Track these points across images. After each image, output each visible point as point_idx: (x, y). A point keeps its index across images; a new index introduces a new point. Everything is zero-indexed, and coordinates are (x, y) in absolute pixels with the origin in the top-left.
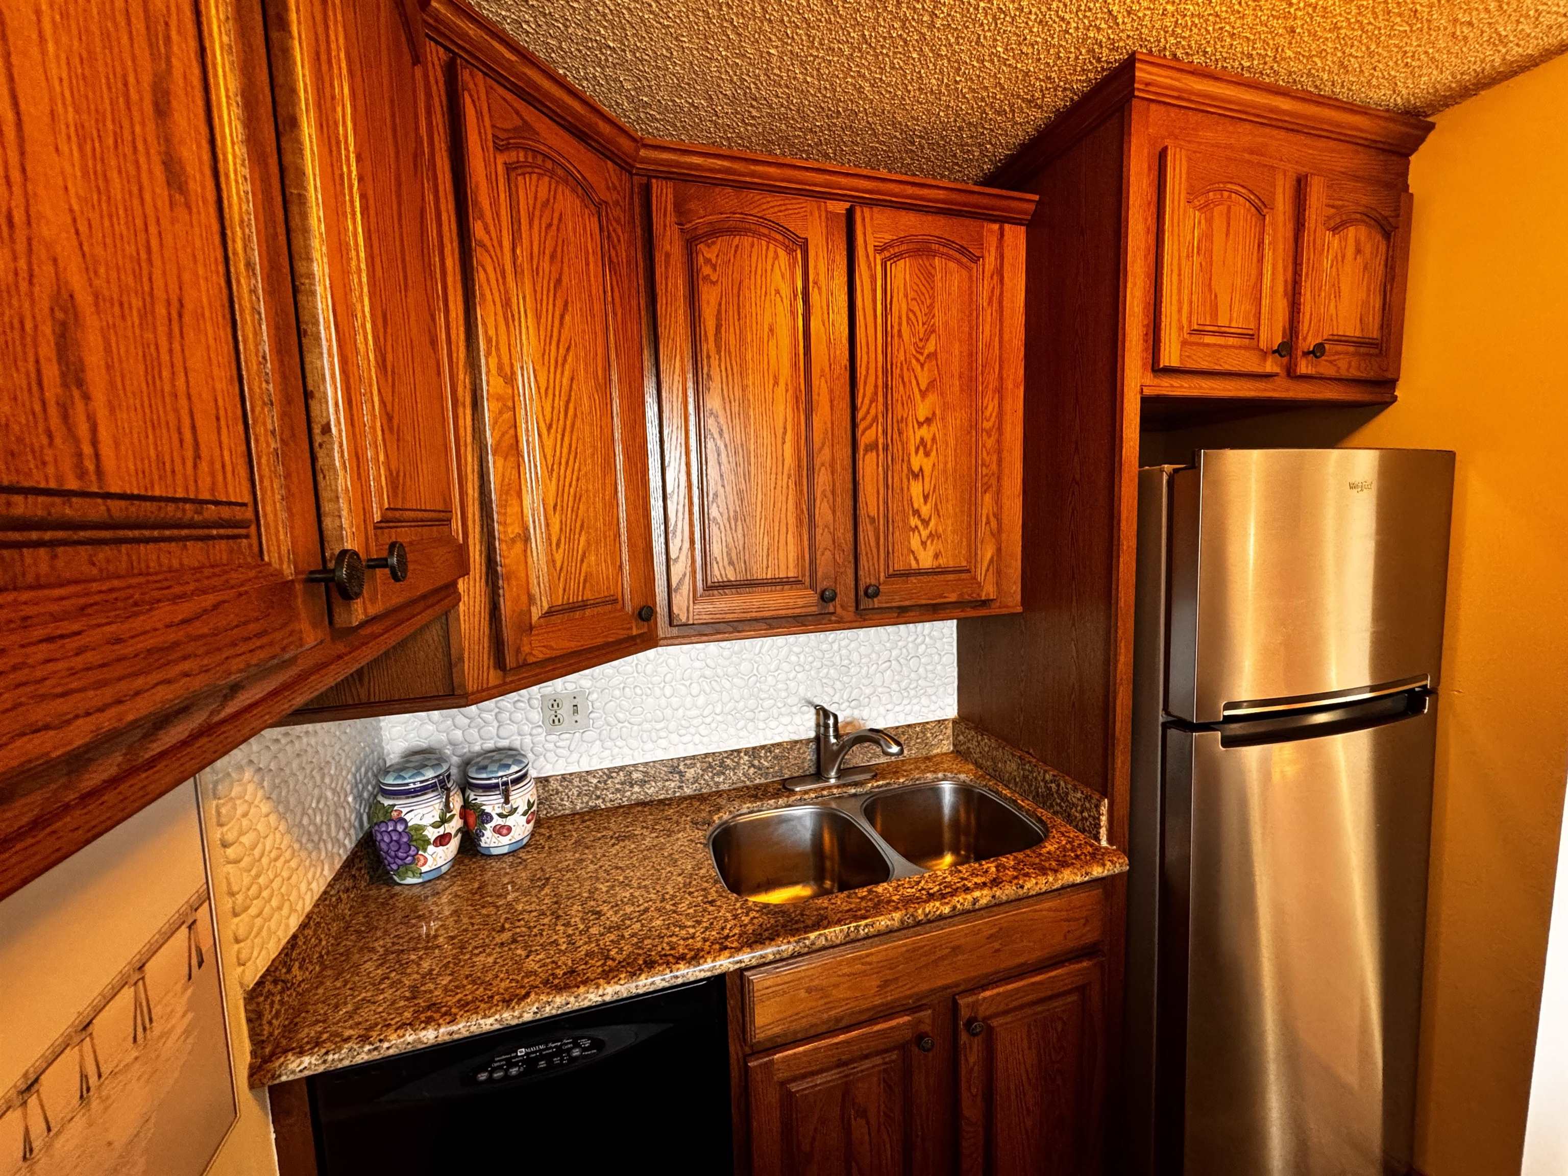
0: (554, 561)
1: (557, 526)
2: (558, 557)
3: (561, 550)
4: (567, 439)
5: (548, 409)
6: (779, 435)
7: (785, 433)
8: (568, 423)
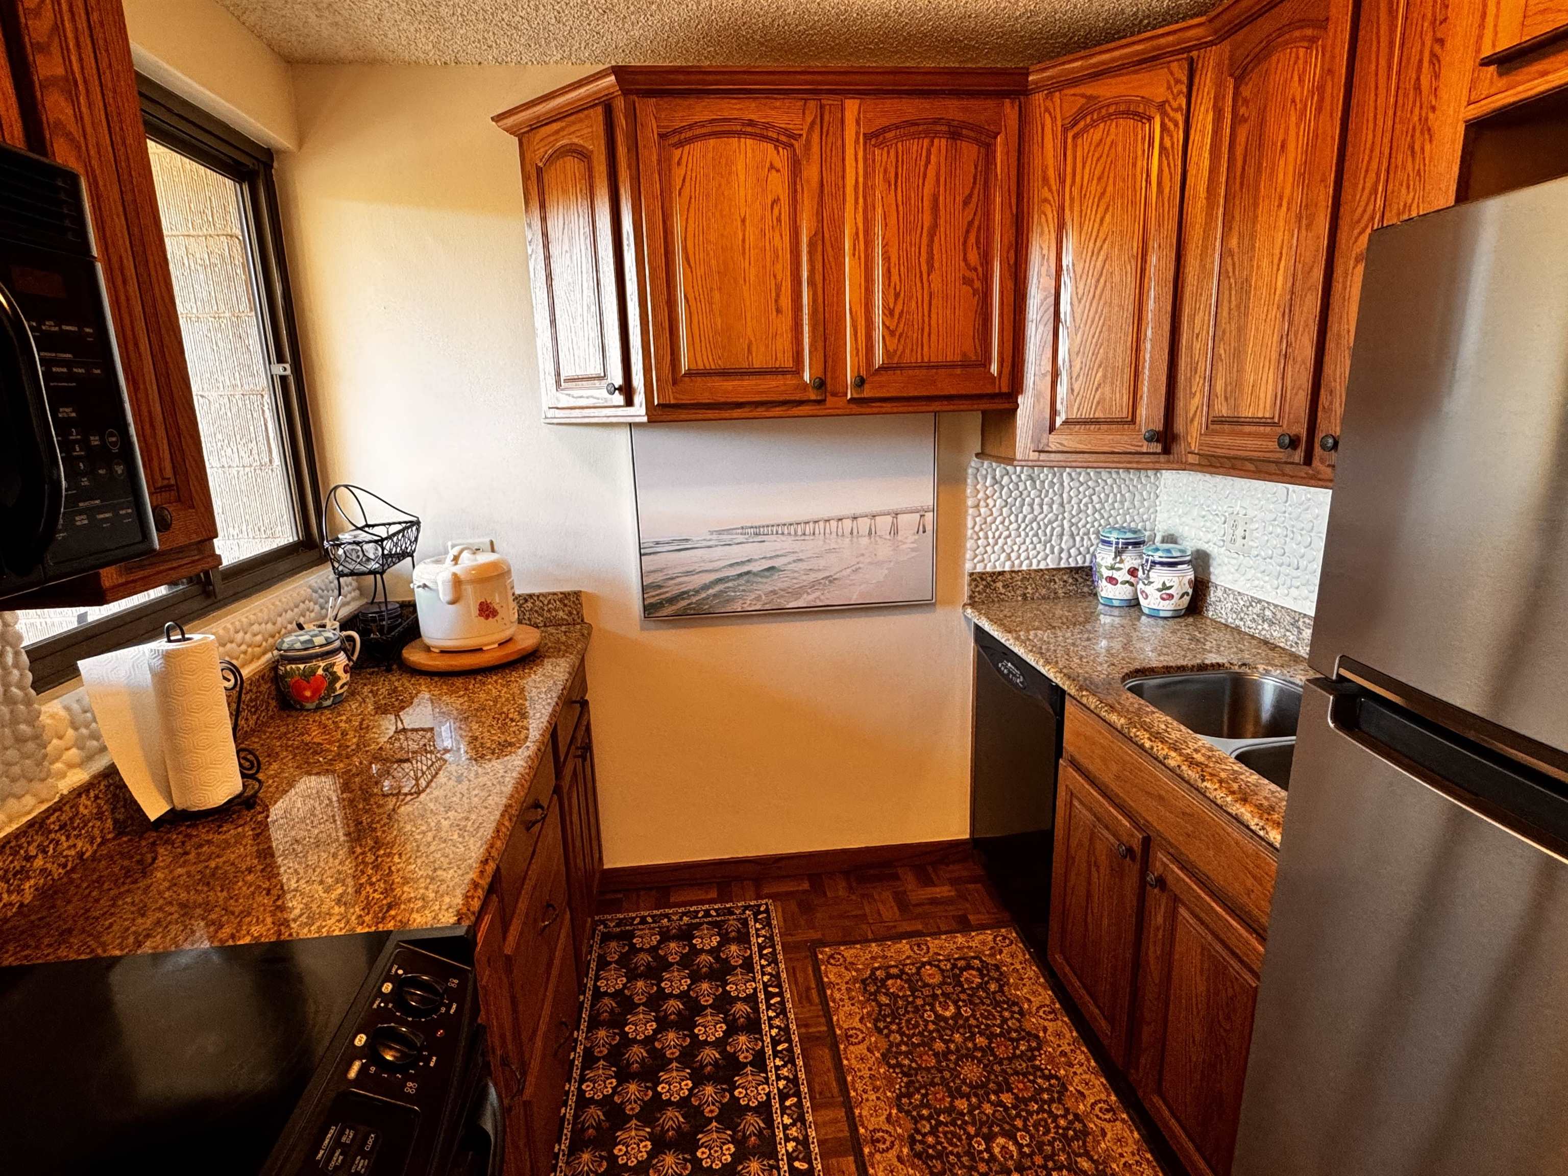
0: (1072, 390)
1: (1078, 366)
2: (1076, 387)
3: (1079, 382)
4: (1094, 305)
5: (1081, 286)
6: (1276, 261)
7: (1280, 259)
8: (1098, 292)
